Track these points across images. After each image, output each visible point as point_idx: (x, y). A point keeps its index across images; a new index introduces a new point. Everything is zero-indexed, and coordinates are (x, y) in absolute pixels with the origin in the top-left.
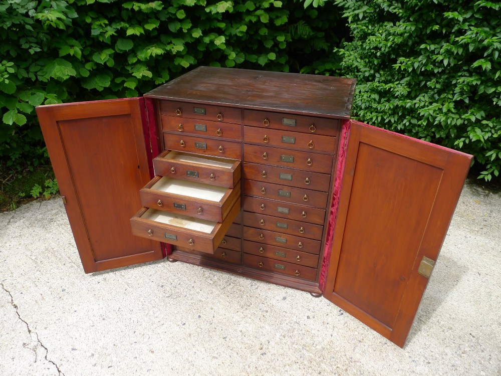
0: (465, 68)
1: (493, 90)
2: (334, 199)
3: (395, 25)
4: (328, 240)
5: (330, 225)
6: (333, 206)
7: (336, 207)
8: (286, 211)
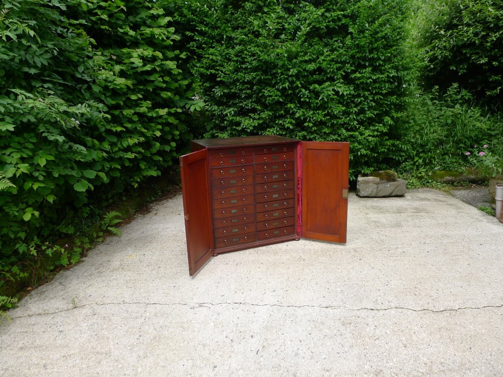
0: (296, 129)
1: (313, 136)
2: (299, 180)
3: (255, 115)
4: (298, 204)
5: (298, 195)
6: (299, 184)
7: (300, 185)
8: (277, 196)
